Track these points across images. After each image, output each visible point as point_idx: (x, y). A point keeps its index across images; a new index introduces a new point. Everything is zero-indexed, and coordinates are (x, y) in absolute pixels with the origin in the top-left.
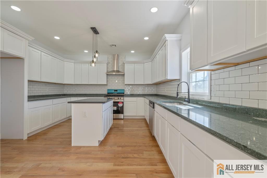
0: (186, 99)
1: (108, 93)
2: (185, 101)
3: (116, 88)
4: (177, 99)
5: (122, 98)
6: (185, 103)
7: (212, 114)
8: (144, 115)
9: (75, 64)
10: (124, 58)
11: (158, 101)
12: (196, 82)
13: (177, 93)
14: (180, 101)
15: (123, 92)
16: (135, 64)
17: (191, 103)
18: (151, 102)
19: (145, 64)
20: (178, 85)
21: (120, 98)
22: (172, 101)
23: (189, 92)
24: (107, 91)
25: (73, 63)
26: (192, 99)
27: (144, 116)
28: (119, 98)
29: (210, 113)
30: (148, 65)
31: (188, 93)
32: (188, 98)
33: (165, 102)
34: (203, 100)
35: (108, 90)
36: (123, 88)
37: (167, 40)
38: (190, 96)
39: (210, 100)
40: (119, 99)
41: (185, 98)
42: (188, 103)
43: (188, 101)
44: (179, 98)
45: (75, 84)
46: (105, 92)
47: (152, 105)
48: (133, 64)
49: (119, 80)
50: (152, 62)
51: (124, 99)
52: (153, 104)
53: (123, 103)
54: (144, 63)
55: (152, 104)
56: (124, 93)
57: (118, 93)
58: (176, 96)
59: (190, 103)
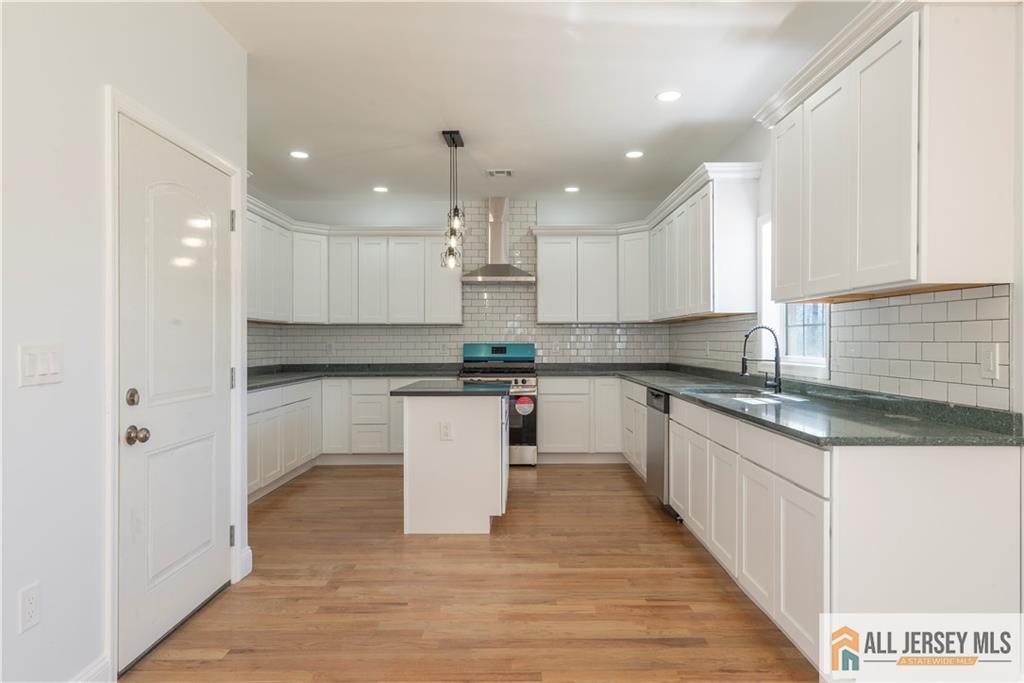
0: (771, 380)
1: (466, 361)
2: (767, 386)
3: (500, 340)
4: (745, 380)
5: (532, 381)
6: (766, 393)
7: (834, 420)
8: (620, 451)
9: (331, 238)
10: (533, 210)
11: (683, 389)
12: (804, 325)
13: (744, 361)
14: (755, 388)
15: (527, 355)
16: (581, 240)
17: (785, 391)
18: (656, 393)
19: (621, 237)
20: (747, 336)
21: (524, 382)
22: (727, 387)
23: (777, 360)
24: (461, 352)
25: (324, 237)
26: (787, 382)
27: (621, 454)
28: (520, 380)
29: (828, 418)
30: (634, 244)
31: (774, 363)
32: (774, 376)
33: (705, 392)
34: (815, 381)
35: (467, 347)
36: (530, 340)
37: (712, 180)
38: (782, 371)
39: (828, 383)
40: (520, 383)
41: (767, 379)
42: (776, 393)
43: (775, 387)
44: (751, 376)
45: (332, 321)
46: (456, 358)
47: (660, 403)
48: (573, 240)
49: (511, 303)
50: (652, 233)
51: (537, 385)
52: (663, 399)
53: (534, 399)
54: (618, 235)
55: (661, 400)
56: (533, 361)
57: (507, 361)
58: (740, 371)
59: (780, 391)
